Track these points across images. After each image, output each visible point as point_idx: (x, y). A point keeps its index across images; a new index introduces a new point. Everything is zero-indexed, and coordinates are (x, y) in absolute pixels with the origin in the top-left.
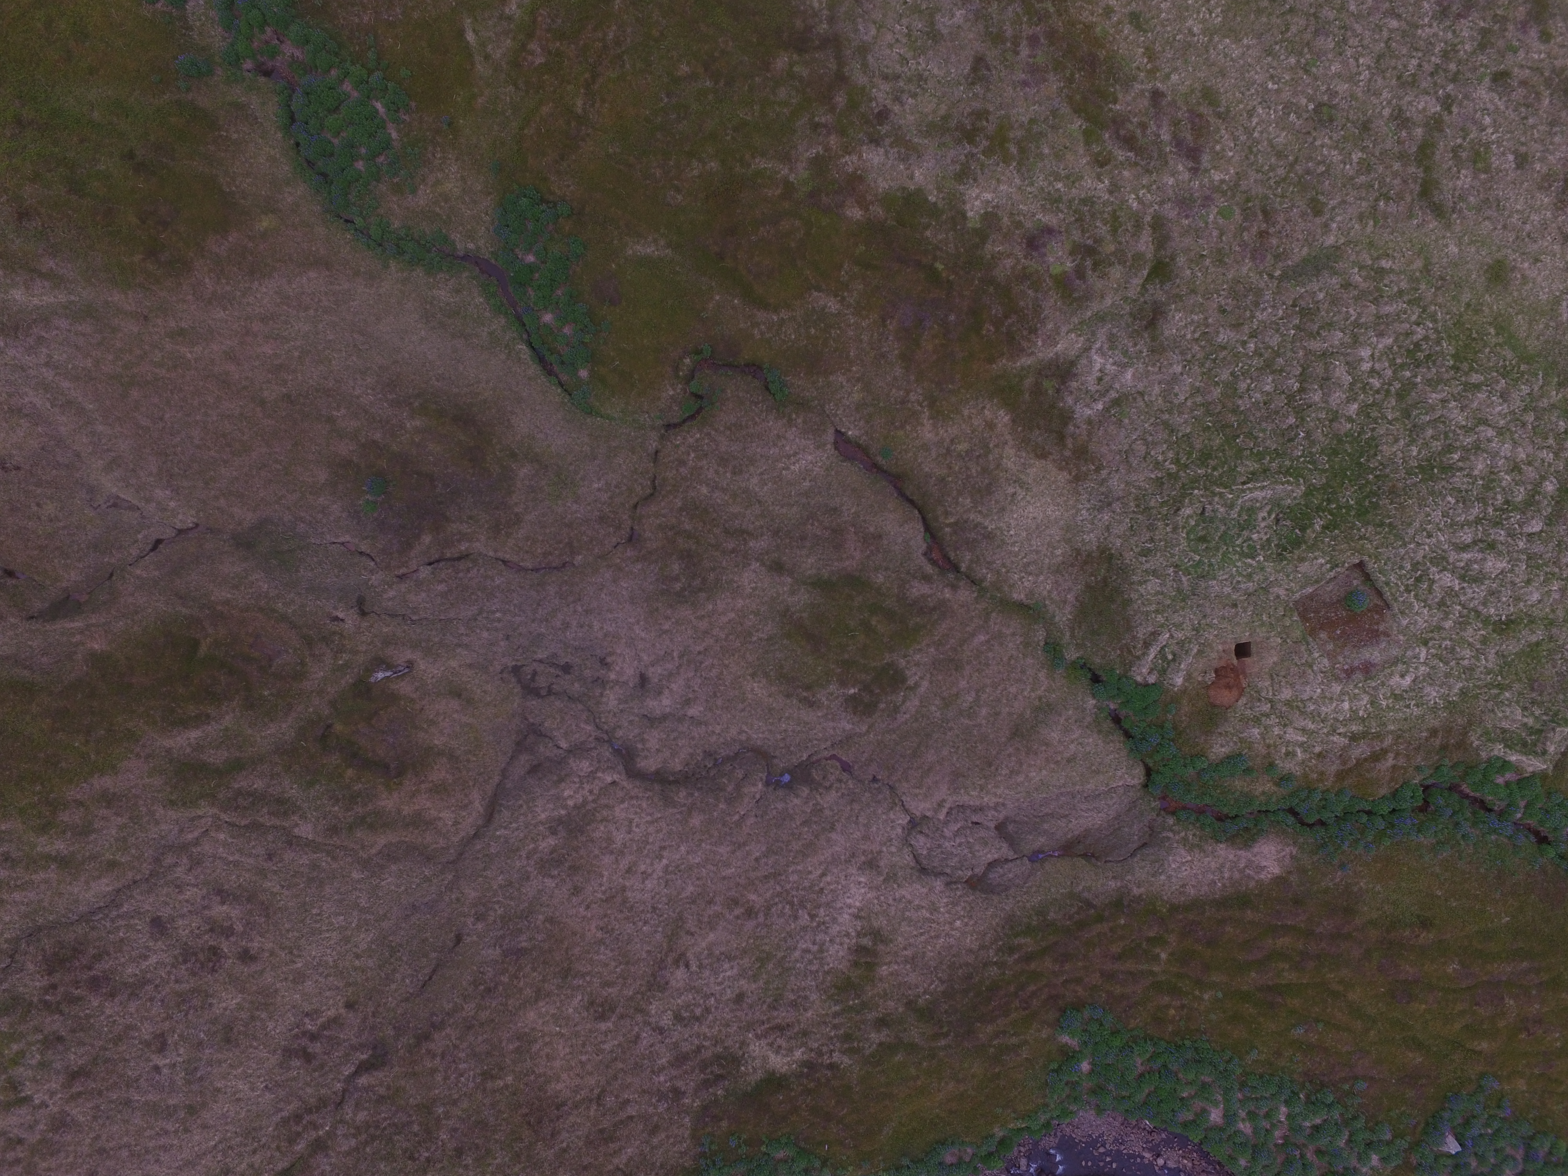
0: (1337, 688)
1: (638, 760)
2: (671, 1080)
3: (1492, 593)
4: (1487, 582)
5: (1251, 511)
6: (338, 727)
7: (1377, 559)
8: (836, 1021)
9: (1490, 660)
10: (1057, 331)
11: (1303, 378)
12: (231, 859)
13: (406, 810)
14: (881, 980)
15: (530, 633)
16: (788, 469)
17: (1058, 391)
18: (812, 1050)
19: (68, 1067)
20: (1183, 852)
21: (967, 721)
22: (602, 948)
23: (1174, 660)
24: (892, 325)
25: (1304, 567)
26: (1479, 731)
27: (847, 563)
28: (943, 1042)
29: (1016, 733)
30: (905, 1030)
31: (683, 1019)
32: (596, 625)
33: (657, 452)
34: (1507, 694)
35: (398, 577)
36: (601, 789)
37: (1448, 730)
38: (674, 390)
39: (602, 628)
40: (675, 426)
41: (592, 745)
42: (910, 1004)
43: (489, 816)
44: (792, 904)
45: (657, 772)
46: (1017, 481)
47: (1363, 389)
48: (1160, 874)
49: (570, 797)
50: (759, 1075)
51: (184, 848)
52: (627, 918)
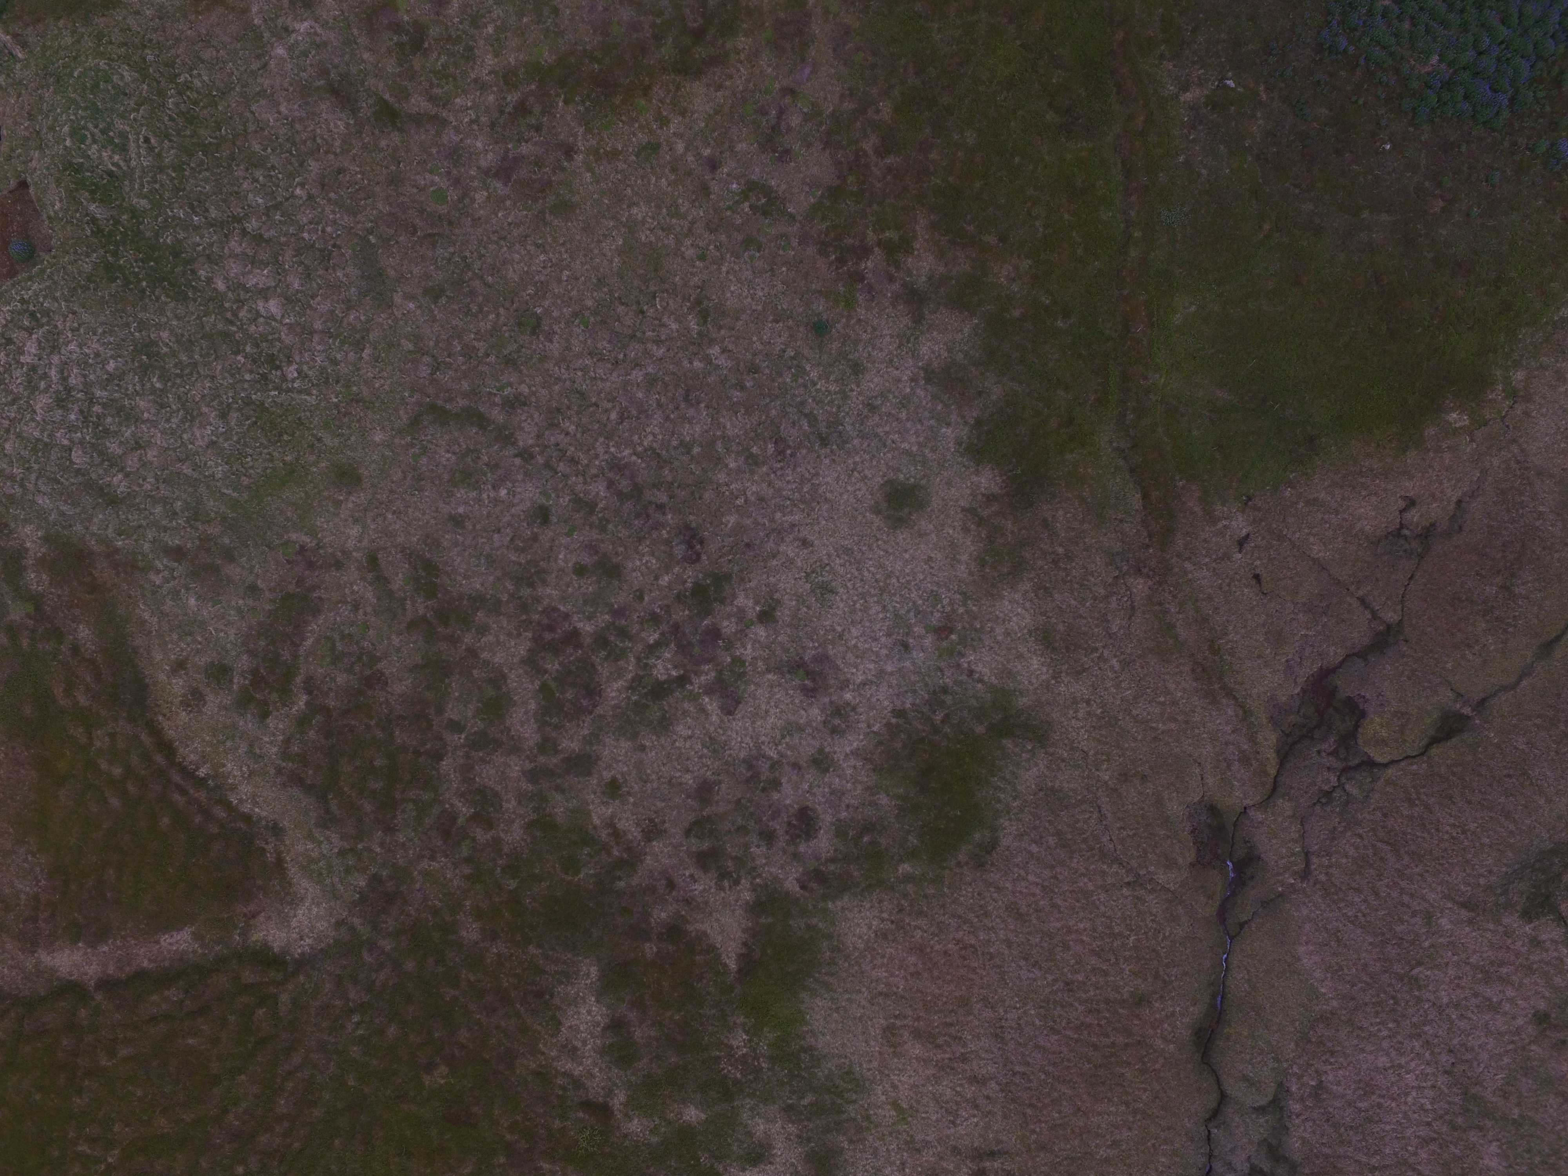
25: (54, 187)
47: (239, 299)
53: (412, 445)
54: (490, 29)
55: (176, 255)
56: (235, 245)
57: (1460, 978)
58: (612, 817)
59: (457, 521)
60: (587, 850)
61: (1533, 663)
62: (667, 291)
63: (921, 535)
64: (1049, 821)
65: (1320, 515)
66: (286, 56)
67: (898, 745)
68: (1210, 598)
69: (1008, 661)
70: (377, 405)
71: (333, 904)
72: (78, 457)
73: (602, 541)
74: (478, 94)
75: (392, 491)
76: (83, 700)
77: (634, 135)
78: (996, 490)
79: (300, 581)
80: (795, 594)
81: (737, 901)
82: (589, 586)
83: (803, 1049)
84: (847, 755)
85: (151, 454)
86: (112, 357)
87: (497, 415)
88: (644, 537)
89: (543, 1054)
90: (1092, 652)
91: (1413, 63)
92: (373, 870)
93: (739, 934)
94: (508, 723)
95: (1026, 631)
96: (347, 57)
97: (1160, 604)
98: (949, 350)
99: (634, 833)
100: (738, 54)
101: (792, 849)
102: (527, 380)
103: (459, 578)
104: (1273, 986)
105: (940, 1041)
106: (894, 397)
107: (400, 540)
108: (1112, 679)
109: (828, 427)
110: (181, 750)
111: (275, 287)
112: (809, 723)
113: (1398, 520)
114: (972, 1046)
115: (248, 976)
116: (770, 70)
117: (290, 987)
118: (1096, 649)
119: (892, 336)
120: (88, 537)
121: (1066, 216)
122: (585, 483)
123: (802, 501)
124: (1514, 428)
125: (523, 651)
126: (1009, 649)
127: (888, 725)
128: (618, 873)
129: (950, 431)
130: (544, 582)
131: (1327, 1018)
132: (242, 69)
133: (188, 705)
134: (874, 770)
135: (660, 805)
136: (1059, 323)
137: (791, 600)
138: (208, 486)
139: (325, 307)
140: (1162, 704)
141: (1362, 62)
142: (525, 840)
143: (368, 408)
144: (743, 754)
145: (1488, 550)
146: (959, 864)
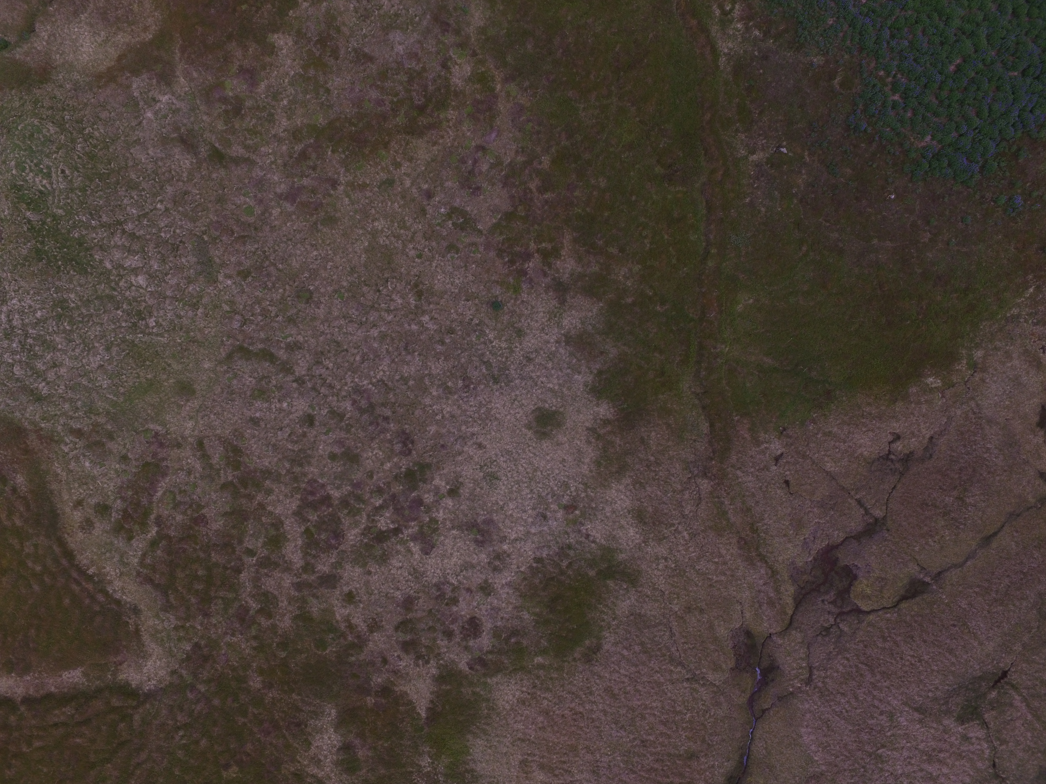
10: (191, 79)
17: (153, 71)
46: (108, 40)
47: (120, 275)
53: (227, 372)
54: (285, 102)
55: (81, 245)
56: (118, 240)
57: (911, 758)
58: (349, 615)
59: (255, 422)
60: (331, 635)
61: (976, 550)
62: (396, 277)
63: (558, 445)
64: (636, 635)
65: (833, 443)
66: (153, 118)
67: (537, 581)
68: (753, 495)
69: (613, 530)
70: (206, 344)
71: (170, 659)
72: (17, 370)
73: (348, 439)
74: (276, 144)
75: (214, 400)
76: (18, 523)
77: (378, 174)
78: (610, 416)
79: (155, 455)
80: (472, 479)
81: (427, 674)
82: (338, 467)
83: (467, 771)
84: (503, 585)
85: (63, 371)
86: (39, 309)
87: (282, 354)
88: (375, 438)
89: (299, 762)
90: (670, 526)
91: (913, 140)
92: (196, 640)
93: (428, 694)
94: (284, 552)
95: (626, 511)
96: (192, 119)
97: (718, 497)
98: (583, 323)
99: (363, 627)
100: (448, 121)
101: (464, 643)
102: (302, 332)
103: (254, 458)
104: (782, 753)
105: (557, 772)
106: (544, 353)
107: (218, 432)
108: (683, 545)
109: (499, 371)
110: (78, 557)
111: (142, 267)
112: (479, 564)
113: (887, 449)
114: (577, 777)
115: (115, 702)
116: (468, 134)
117: (141, 710)
118: (673, 525)
119: (544, 313)
120: (23, 420)
121: (666, 237)
122: (338, 401)
123: (480, 419)
124: (973, 389)
125: (294, 507)
126: (614, 522)
127: (531, 567)
128: (351, 652)
129: (580, 377)
130: (309, 463)
131: (818, 777)
132: (126, 125)
133: (83, 529)
134: (520, 596)
135: (380, 610)
136: (658, 308)
137: (470, 483)
138: (98, 393)
139: (174, 282)
140: (716, 563)
141: (877, 139)
142: (292, 627)
143: (200, 346)
144: (434, 581)
145: (949, 472)
146: (574, 660)
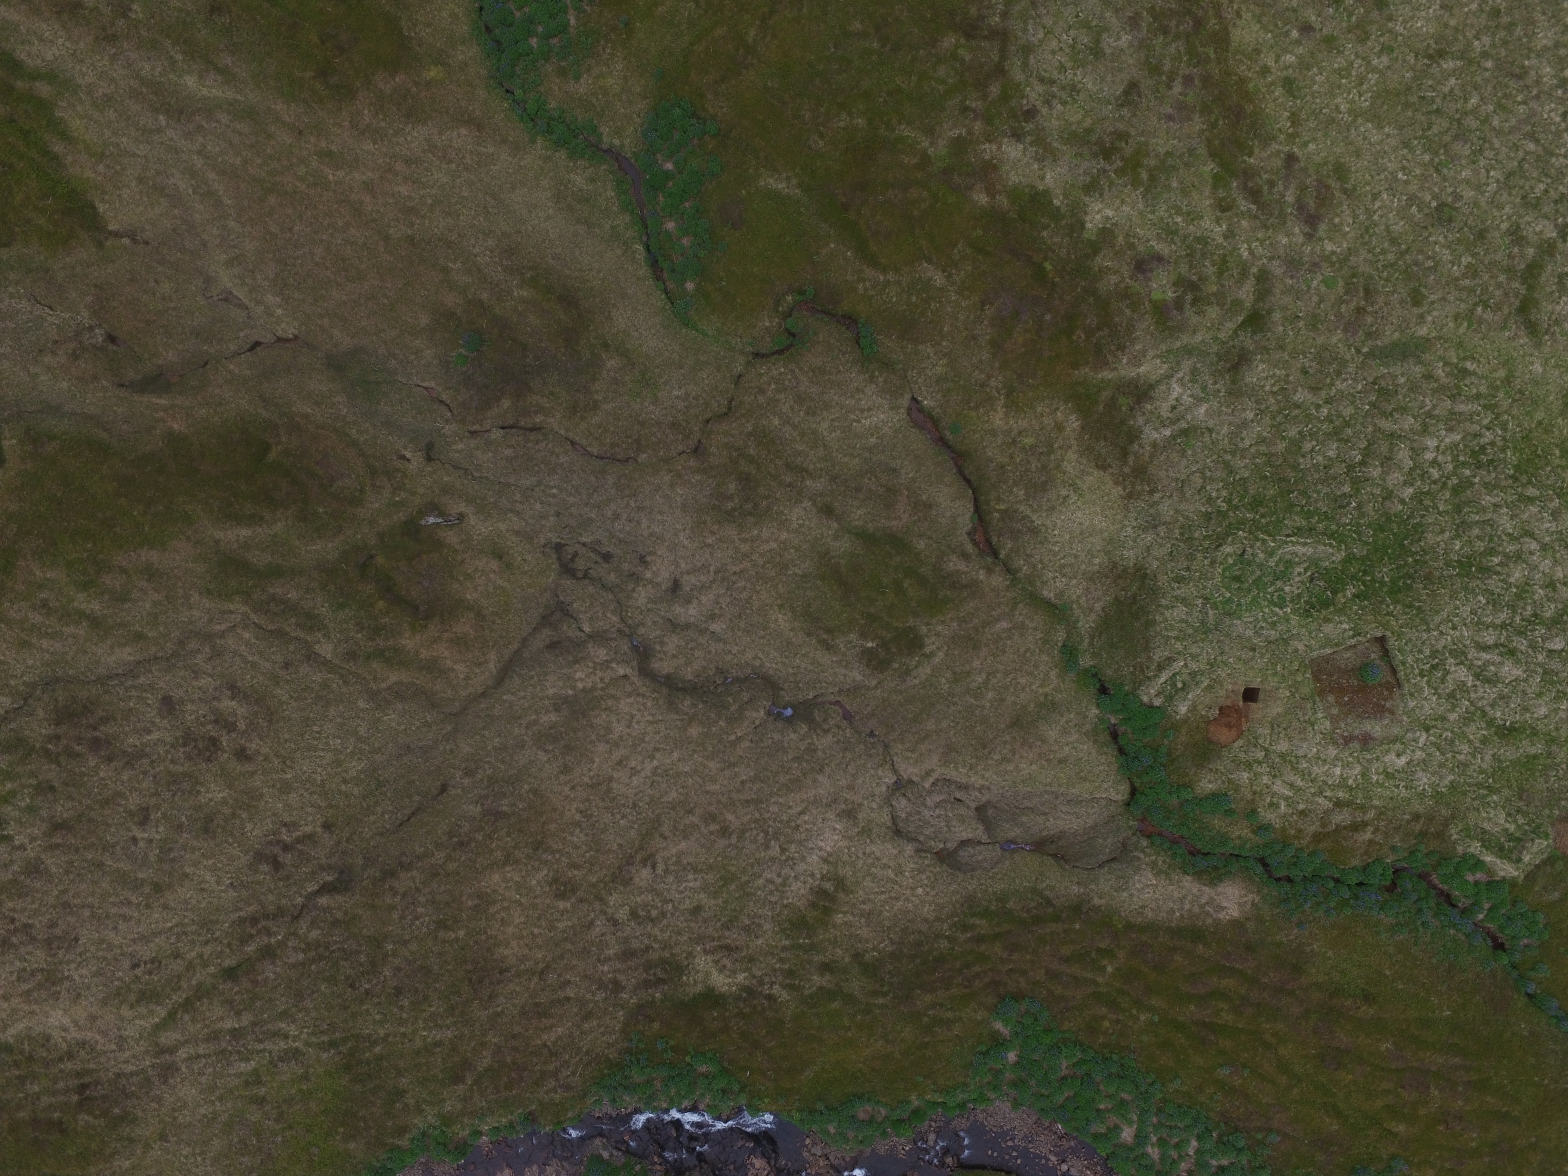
0: (1332, 752)
1: (654, 660)
2: (614, 971)
3: (1502, 697)
4: (1500, 685)
5: (1289, 564)
6: (380, 560)
7: (1400, 636)
8: (783, 955)
9: (1485, 761)
10: (1144, 353)
11: (1367, 452)
12: (250, 659)
13: (424, 654)
14: (834, 926)
15: (581, 515)
16: (858, 421)
17: (1132, 409)
18: (754, 977)
19: (53, 817)
20: (1150, 875)
21: (972, 700)
22: (578, 830)
23: (1183, 689)
24: (990, 311)
25: (1328, 628)
26: (1460, 827)
27: (894, 523)
28: (881, 1001)
29: (1016, 723)
30: (847, 980)
31: (639, 917)
32: (645, 523)
33: (740, 376)
34: (1495, 798)
35: (470, 432)
36: (612, 679)
37: (1431, 819)
38: (771, 322)
39: (649, 527)
40: (763, 356)
41: (614, 636)
42: (857, 957)
43: (501, 679)
44: (766, 833)
45: (668, 677)
46: (1073, 485)
47: (1422, 476)
48: (1124, 890)
49: (582, 679)
50: (699, 988)
51: (209, 637)
52: (607, 808)
87: (1528, 253)
102: (1496, 222)
